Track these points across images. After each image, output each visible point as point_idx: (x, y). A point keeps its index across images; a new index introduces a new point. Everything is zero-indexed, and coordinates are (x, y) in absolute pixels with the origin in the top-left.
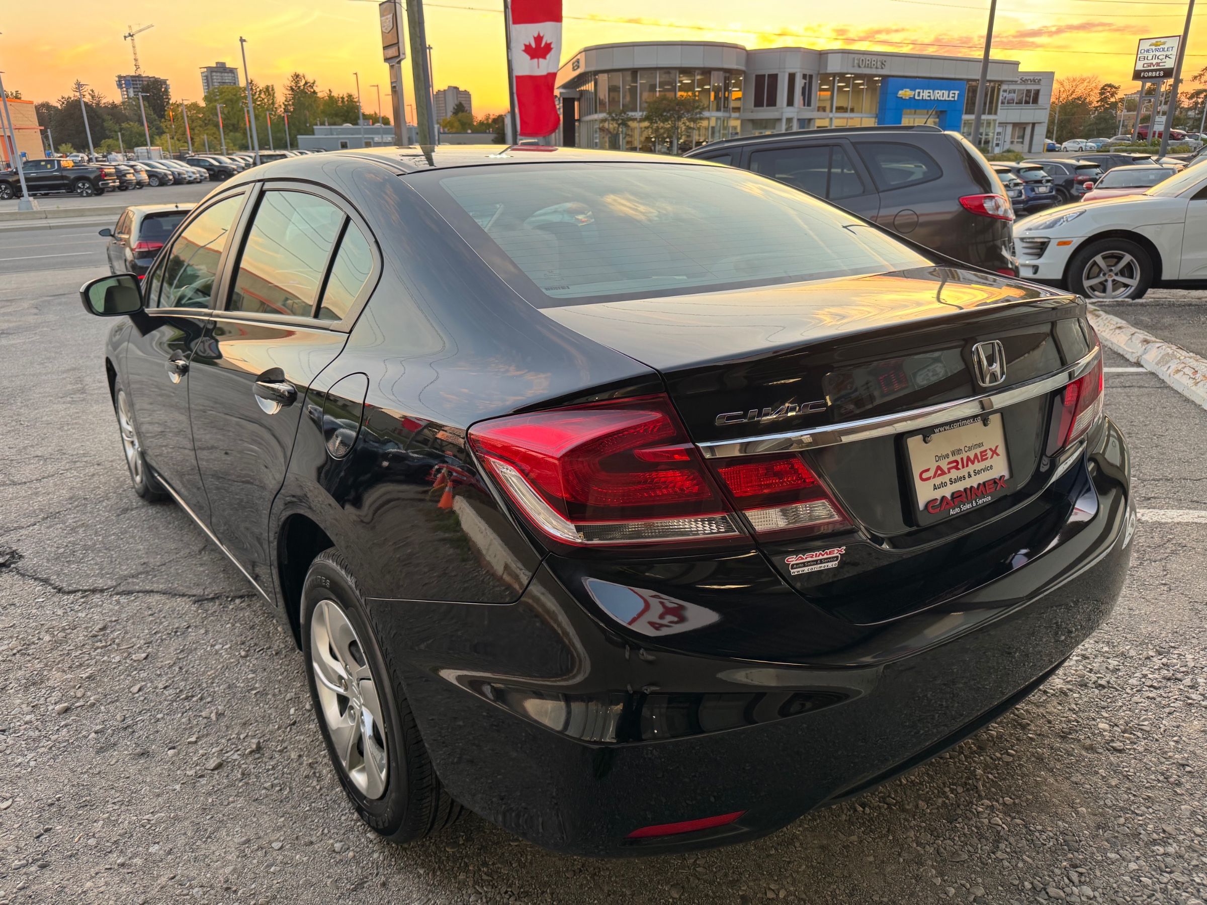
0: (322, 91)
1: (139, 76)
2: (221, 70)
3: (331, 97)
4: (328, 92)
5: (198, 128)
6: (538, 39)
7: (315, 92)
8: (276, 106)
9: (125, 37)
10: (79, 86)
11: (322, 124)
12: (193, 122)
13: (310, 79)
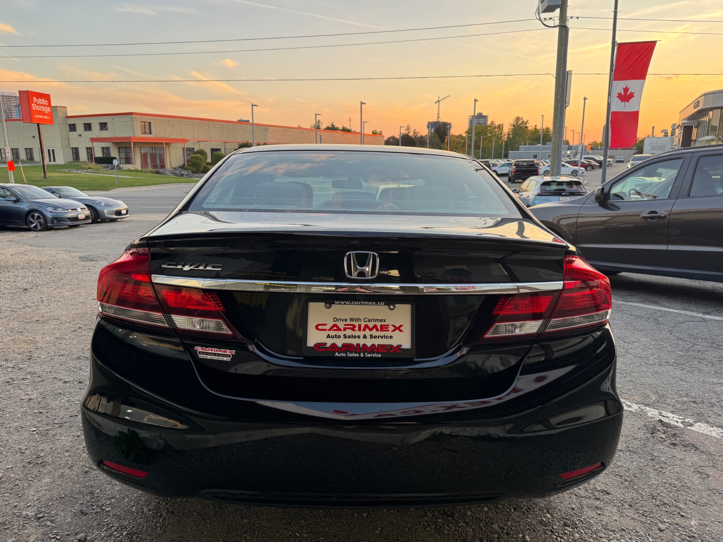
0: (531, 126)
1: (438, 122)
2: (480, 117)
3: (535, 129)
4: (534, 127)
5: (459, 148)
6: (626, 90)
7: (527, 127)
8: (502, 135)
9: (436, 102)
10: (408, 128)
11: (525, 144)
12: (457, 144)
13: (525, 120)
